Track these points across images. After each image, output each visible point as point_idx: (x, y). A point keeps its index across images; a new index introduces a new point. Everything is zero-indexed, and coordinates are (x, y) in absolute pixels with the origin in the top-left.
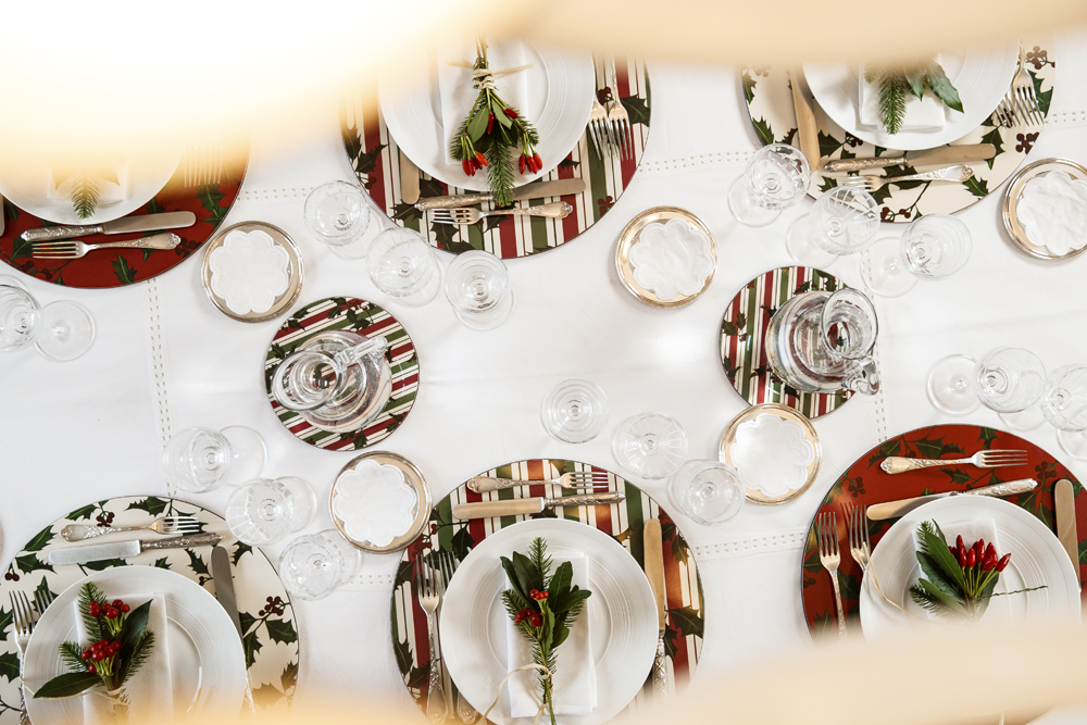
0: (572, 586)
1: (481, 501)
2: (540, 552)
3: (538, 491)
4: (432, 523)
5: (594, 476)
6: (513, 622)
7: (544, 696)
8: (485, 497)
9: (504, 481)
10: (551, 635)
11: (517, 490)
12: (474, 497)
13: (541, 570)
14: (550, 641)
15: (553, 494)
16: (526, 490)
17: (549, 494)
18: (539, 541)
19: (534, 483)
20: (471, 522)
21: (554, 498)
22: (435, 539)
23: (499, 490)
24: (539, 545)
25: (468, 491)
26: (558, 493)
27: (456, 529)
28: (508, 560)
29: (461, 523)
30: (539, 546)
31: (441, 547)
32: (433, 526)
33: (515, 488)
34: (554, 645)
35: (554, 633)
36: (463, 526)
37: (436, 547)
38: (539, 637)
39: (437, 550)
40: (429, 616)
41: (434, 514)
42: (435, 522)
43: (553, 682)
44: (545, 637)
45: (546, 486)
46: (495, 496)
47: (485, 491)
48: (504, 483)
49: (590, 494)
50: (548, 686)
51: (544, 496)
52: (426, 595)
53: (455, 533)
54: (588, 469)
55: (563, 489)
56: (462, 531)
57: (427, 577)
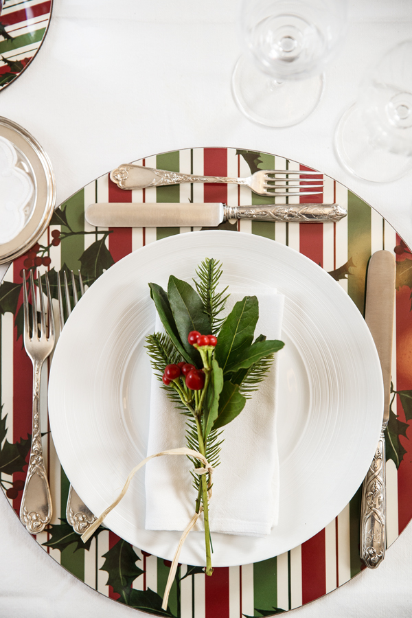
0: (256, 335)
1: (130, 201)
2: (210, 280)
3: (216, 193)
4: (53, 228)
5: (302, 177)
6: (161, 384)
7: (198, 501)
8: (137, 196)
9: (167, 174)
10: (216, 405)
11: (184, 190)
12: (119, 194)
13: (209, 308)
14: (214, 415)
15: (237, 201)
16: (199, 189)
17: (232, 198)
18: (210, 264)
19: (211, 179)
20: (112, 231)
21: (239, 207)
22: (56, 254)
23: (158, 187)
24: (211, 270)
25: (112, 185)
26: (247, 200)
27: (89, 241)
28: (161, 290)
29: (96, 233)
30: (210, 272)
31: (64, 267)
32: (55, 233)
33: (182, 186)
34: (219, 423)
35: (220, 402)
36: (100, 237)
37: (56, 264)
38: (198, 407)
39: (58, 269)
40: (35, 367)
41: (58, 216)
42: (58, 228)
43: (212, 481)
44: (206, 409)
45: (229, 187)
46: (152, 195)
47: (137, 188)
48: (168, 178)
49: (294, 205)
50: (205, 486)
51: (225, 202)
52: (35, 334)
53: (86, 247)
54: (294, 167)
55: (255, 195)
56: (98, 245)
57: (38, 308)
